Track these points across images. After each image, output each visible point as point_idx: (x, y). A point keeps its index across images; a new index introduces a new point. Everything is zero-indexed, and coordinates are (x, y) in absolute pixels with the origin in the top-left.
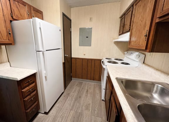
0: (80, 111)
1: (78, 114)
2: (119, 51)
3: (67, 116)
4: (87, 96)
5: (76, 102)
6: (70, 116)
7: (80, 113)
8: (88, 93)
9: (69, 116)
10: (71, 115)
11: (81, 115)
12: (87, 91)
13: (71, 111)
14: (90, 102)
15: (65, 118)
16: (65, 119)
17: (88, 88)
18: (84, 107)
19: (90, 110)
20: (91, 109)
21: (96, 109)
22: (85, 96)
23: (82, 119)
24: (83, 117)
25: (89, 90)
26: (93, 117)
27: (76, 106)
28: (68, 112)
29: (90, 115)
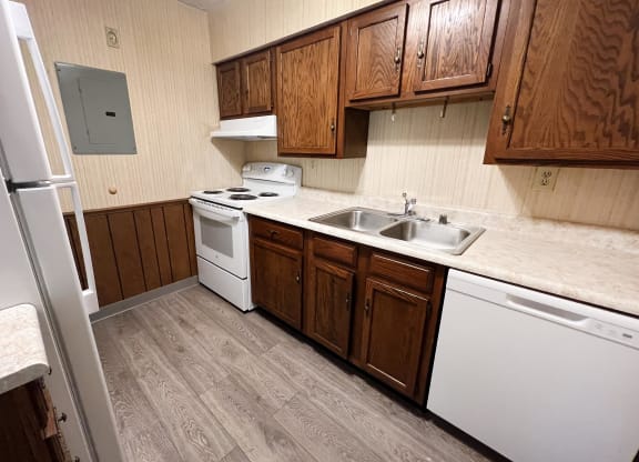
0: (224, 375)
1: (228, 383)
2: (228, 164)
3: (208, 416)
4: (196, 332)
5: (185, 368)
6: (215, 408)
7: (229, 377)
8: (191, 322)
9: (212, 410)
10: (214, 401)
11: (235, 377)
12: (182, 322)
13: (201, 396)
14: (224, 337)
15: (207, 422)
16: (211, 425)
17: (177, 314)
18: (224, 360)
19: (242, 352)
20: (242, 347)
21: (254, 338)
22: (192, 335)
23: (248, 381)
24: (247, 376)
25: (183, 316)
26: (264, 355)
27: (199, 377)
28: (195, 407)
29: (255, 358)
